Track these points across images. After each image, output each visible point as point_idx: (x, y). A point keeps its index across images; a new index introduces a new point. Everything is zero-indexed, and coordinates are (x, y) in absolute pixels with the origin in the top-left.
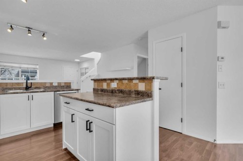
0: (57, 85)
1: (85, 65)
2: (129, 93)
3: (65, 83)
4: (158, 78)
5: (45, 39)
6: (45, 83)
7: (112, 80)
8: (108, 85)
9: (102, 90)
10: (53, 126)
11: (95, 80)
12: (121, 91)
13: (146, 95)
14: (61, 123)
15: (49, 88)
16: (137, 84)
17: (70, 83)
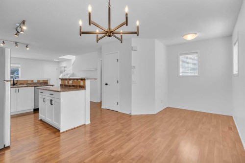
0: (36, 82)
1: (64, 64)
2: (77, 86)
3: (43, 80)
4: (88, 79)
5: (28, 49)
6: (28, 81)
7: (70, 79)
8: (68, 82)
9: (65, 85)
10: (33, 110)
11: (62, 79)
12: (73, 86)
13: (83, 87)
14: (38, 109)
15: (30, 84)
16: (80, 82)
17: (47, 80)
